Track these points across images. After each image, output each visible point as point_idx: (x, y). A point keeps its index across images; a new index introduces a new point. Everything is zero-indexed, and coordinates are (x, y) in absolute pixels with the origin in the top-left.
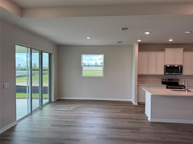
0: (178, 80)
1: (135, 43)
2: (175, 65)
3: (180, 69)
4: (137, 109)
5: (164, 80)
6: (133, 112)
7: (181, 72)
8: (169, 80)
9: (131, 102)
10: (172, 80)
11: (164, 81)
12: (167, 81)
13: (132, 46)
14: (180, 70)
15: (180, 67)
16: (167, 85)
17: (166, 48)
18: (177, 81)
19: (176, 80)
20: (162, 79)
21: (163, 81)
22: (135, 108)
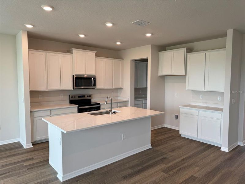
0: (90, 96)
1: (21, 31)
2: (84, 75)
3: (93, 80)
4: (31, 157)
5: (72, 97)
6: (26, 169)
7: (95, 85)
8: (79, 97)
9: (19, 143)
10: (84, 96)
11: (73, 99)
12: (77, 98)
13: (14, 37)
14: (93, 82)
15: (93, 78)
16: (78, 106)
17: (73, 49)
18: (89, 98)
19: (88, 96)
20: (70, 96)
21: (71, 99)
22: (28, 158)
